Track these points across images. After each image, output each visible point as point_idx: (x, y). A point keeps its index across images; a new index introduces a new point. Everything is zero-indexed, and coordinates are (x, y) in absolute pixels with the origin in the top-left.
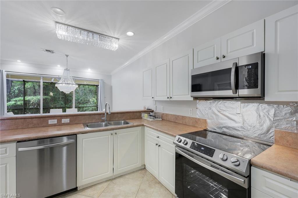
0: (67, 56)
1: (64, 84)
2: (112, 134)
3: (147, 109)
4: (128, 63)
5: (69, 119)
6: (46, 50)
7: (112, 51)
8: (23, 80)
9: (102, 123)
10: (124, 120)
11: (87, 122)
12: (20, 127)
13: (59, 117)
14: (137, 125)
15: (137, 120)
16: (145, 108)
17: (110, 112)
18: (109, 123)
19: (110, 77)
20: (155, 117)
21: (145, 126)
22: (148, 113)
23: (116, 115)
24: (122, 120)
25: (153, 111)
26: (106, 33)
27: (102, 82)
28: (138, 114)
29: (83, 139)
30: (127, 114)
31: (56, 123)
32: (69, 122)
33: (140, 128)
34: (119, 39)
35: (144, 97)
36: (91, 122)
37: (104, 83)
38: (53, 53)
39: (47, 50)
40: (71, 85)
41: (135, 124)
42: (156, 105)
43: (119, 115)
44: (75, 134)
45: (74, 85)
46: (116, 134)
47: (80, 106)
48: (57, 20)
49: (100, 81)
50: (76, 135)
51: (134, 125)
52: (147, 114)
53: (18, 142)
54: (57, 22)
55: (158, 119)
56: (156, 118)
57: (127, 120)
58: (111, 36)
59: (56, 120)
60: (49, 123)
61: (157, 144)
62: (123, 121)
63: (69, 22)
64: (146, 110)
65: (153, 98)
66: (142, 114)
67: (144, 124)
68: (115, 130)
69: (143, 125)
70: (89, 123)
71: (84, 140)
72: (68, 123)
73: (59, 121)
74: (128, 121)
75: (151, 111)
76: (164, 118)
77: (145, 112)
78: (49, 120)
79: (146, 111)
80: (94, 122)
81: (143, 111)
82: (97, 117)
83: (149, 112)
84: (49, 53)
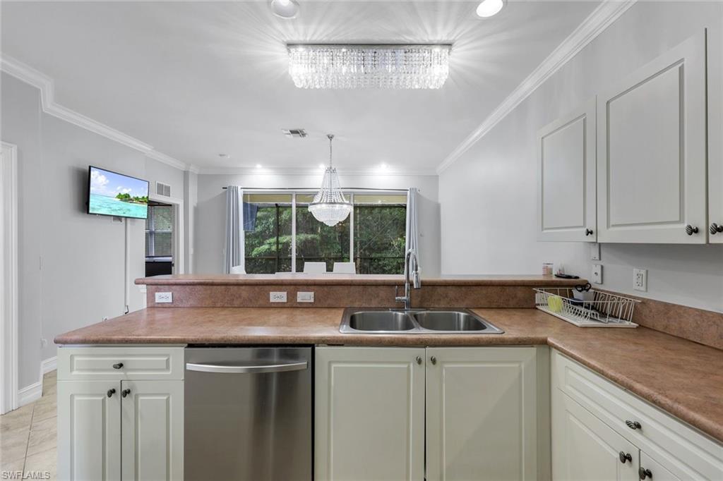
0: (331, 137)
1: (324, 206)
2: (419, 362)
3: (557, 276)
4: (482, 132)
5: (313, 293)
6: (291, 131)
7: (431, 90)
8: (276, 204)
9: (394, 313)
10: (466, 310)
11: (357, 305)
12: (219, 305)
13: (292, 287)
14: (517, 339)
15: (517, 315)
16: (549, 272)
17: (417, 281)
18: (415, 316)
19: (434, 179)
20: (599, 310)
21: (554, 350)
22: (563, 294)
23: (440, 290)
24: (460, 310)
25: (584, 286)
26: (409, 33)
27: (413, 195)
28: (520, 293)
29: (330, 363)
30: (479, 288)
31: (285, 300)
32: (312, 301)
33: (531, 352)
34: (450, 45)
35: (545, 231)
36: (367, 306)
37: (418, 197)
38: (304, 135)
39: (293, 132)
40: (337, 205)
41: (511, 334)
42: (601, 263)
43: (452, 292)
44: (309, 342)
45: (345, 206)
46: (434, 361)
47: (373, 256)
48: (289, 39)
49: (408, 192)
50: (312, 346)
51: (505, 336)
52: (557, 297)
53: (191, 345)
54: (290, 45)
55: (617, 323)
56: (603, 315)
57: (476, 311)
58: (427, 39)
59: (285, 293)
60: (272, 300)
61: (626, 458)
62: (462, 314)
63: (313, 35)
64: (554, 278)
65: (589, 233)
66: (536, 292)
67: (550, 340)
68: (431, 346)
69: (544, 343)
70: (360, 309)
71: (333, 366)
72: (310, 303)
73: (292, 296)
74: (482, 315)
75: (576, 286)
76: (649, 322)
77: (548, 286)
78: (271, 293)
79: (553, 281)
80: (376, 309)
81: (541, 281)
82: (383, 292)
83: (566, 286)
84: (298, 138)
